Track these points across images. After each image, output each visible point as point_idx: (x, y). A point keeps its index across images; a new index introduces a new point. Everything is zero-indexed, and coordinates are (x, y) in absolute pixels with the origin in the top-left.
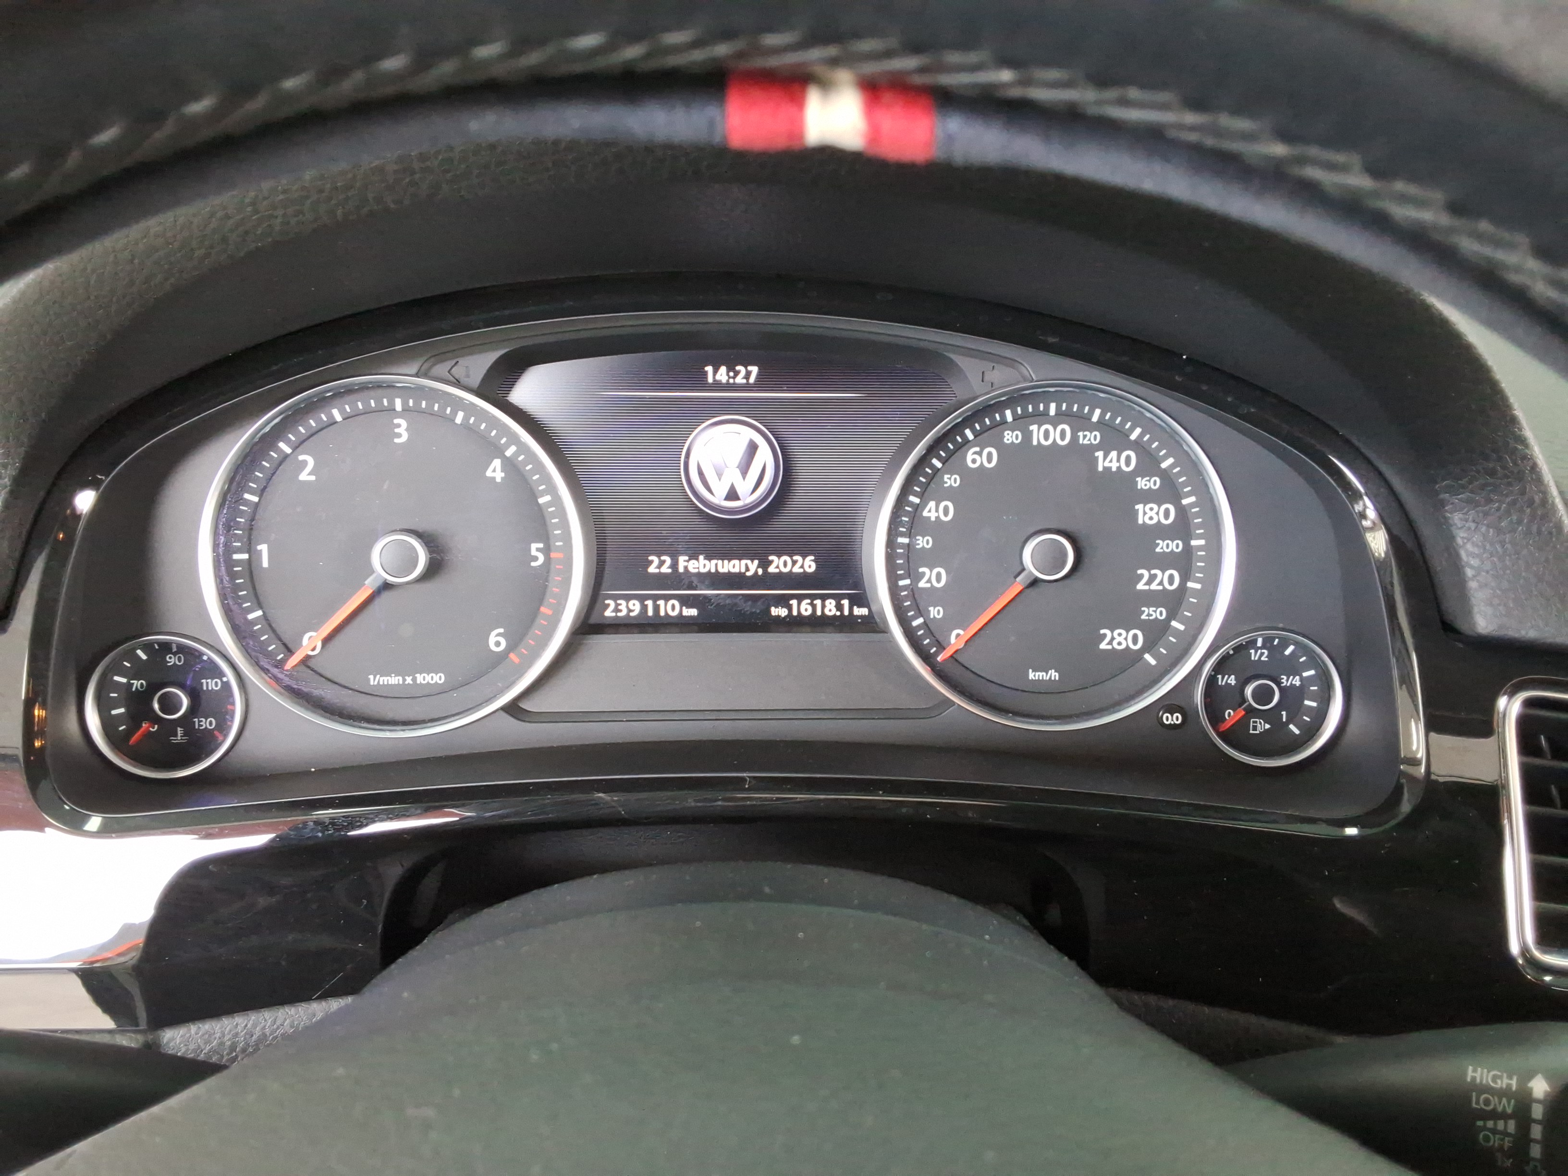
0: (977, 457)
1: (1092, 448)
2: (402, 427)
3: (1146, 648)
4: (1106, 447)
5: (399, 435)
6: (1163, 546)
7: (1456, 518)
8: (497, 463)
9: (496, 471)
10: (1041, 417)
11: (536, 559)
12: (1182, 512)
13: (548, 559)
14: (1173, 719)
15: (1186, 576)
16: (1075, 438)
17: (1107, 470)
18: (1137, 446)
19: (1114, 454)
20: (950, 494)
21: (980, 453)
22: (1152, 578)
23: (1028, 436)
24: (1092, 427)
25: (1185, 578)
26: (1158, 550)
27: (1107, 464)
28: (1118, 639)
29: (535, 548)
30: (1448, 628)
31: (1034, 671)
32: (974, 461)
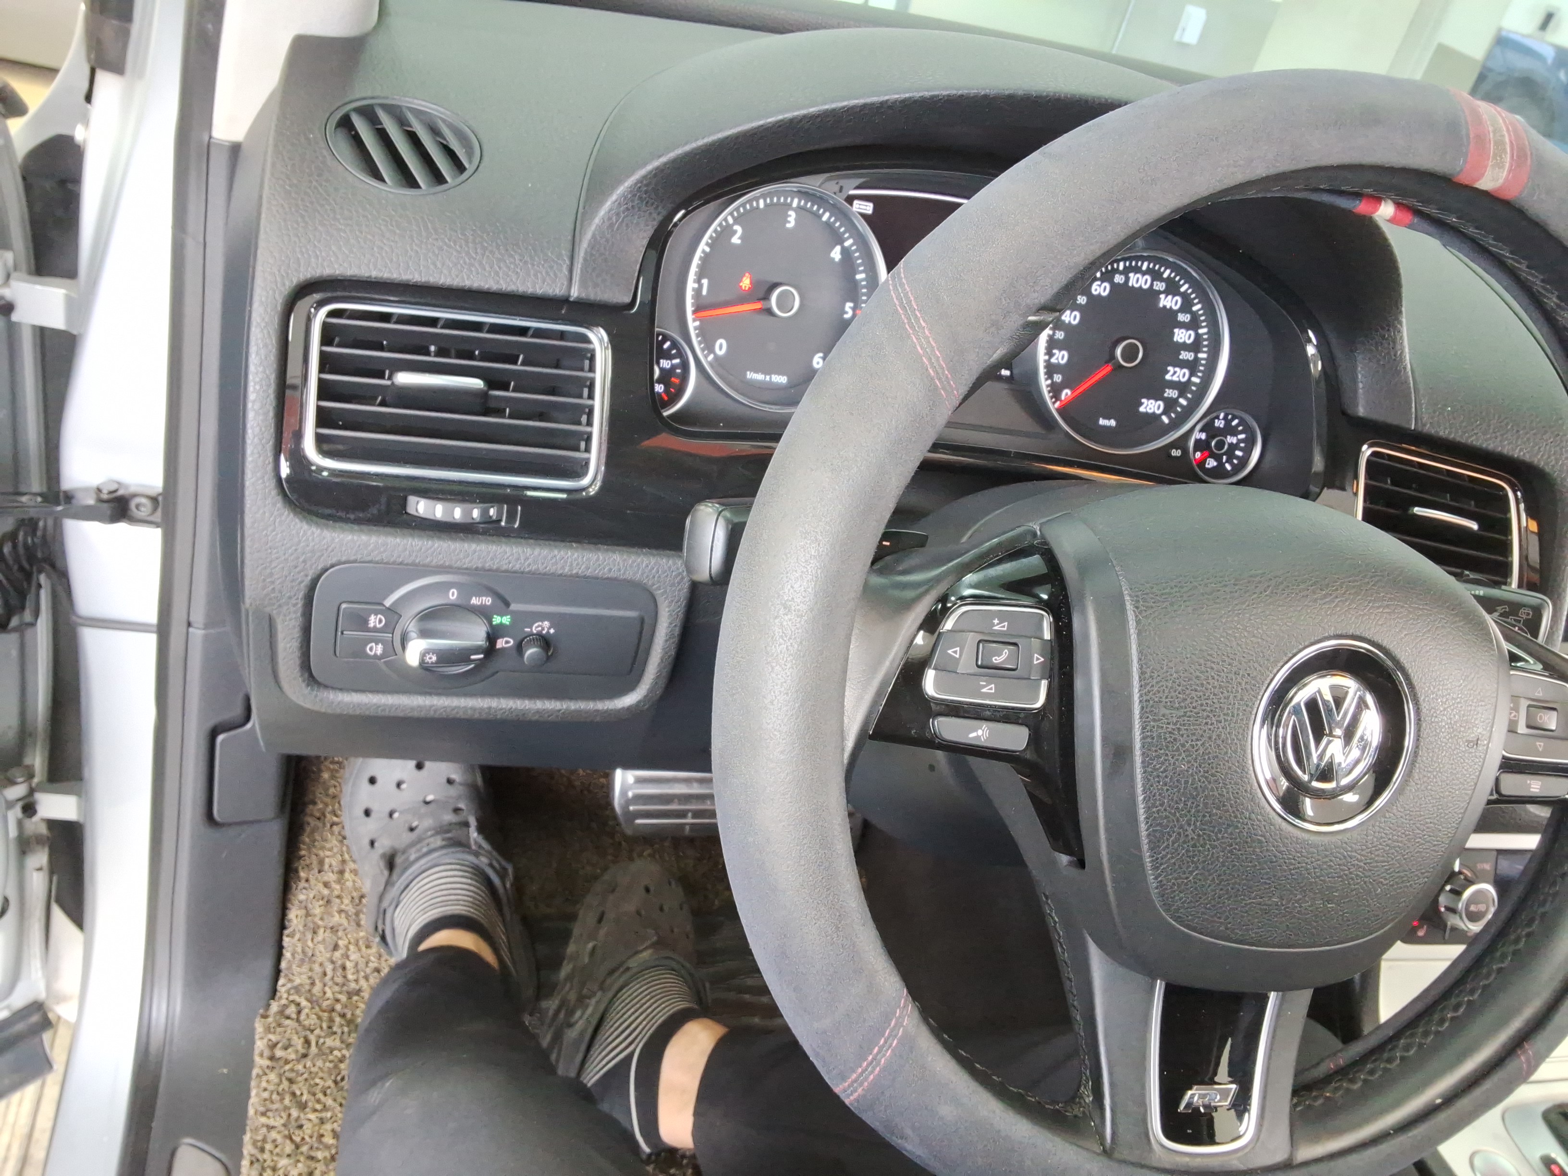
0: (1098, 288)
1: (1160, 292)
2: (792, 216)
3: (1164, 413)
4: (1167, 292)
5: (789, 222)
6: (1186, 355)
7: (1360, 358)
8: (838, 248)
9: (836, 254)
10: (1137, 270)
11: (847, 313)
12: (1198, 337)
13: (854, 316)
14: (1176, 453)
15: (1192, 374)
16: (1152, 285)
17: (1165, 307)
18: (1184, 296)
19: (1170, 297)
20: (1079, 307)
21: (1100, 286)
22: (1175, 373)
23: (1127, 279)
24: (1161, 280)
25: (1191, 375)
26: (1181, 357)
27: (1165, 303)
28: (1150, 406)
29: (849, 305)
30: (1344, 413)
31: (1104, 418)
32: (1096, 290)
